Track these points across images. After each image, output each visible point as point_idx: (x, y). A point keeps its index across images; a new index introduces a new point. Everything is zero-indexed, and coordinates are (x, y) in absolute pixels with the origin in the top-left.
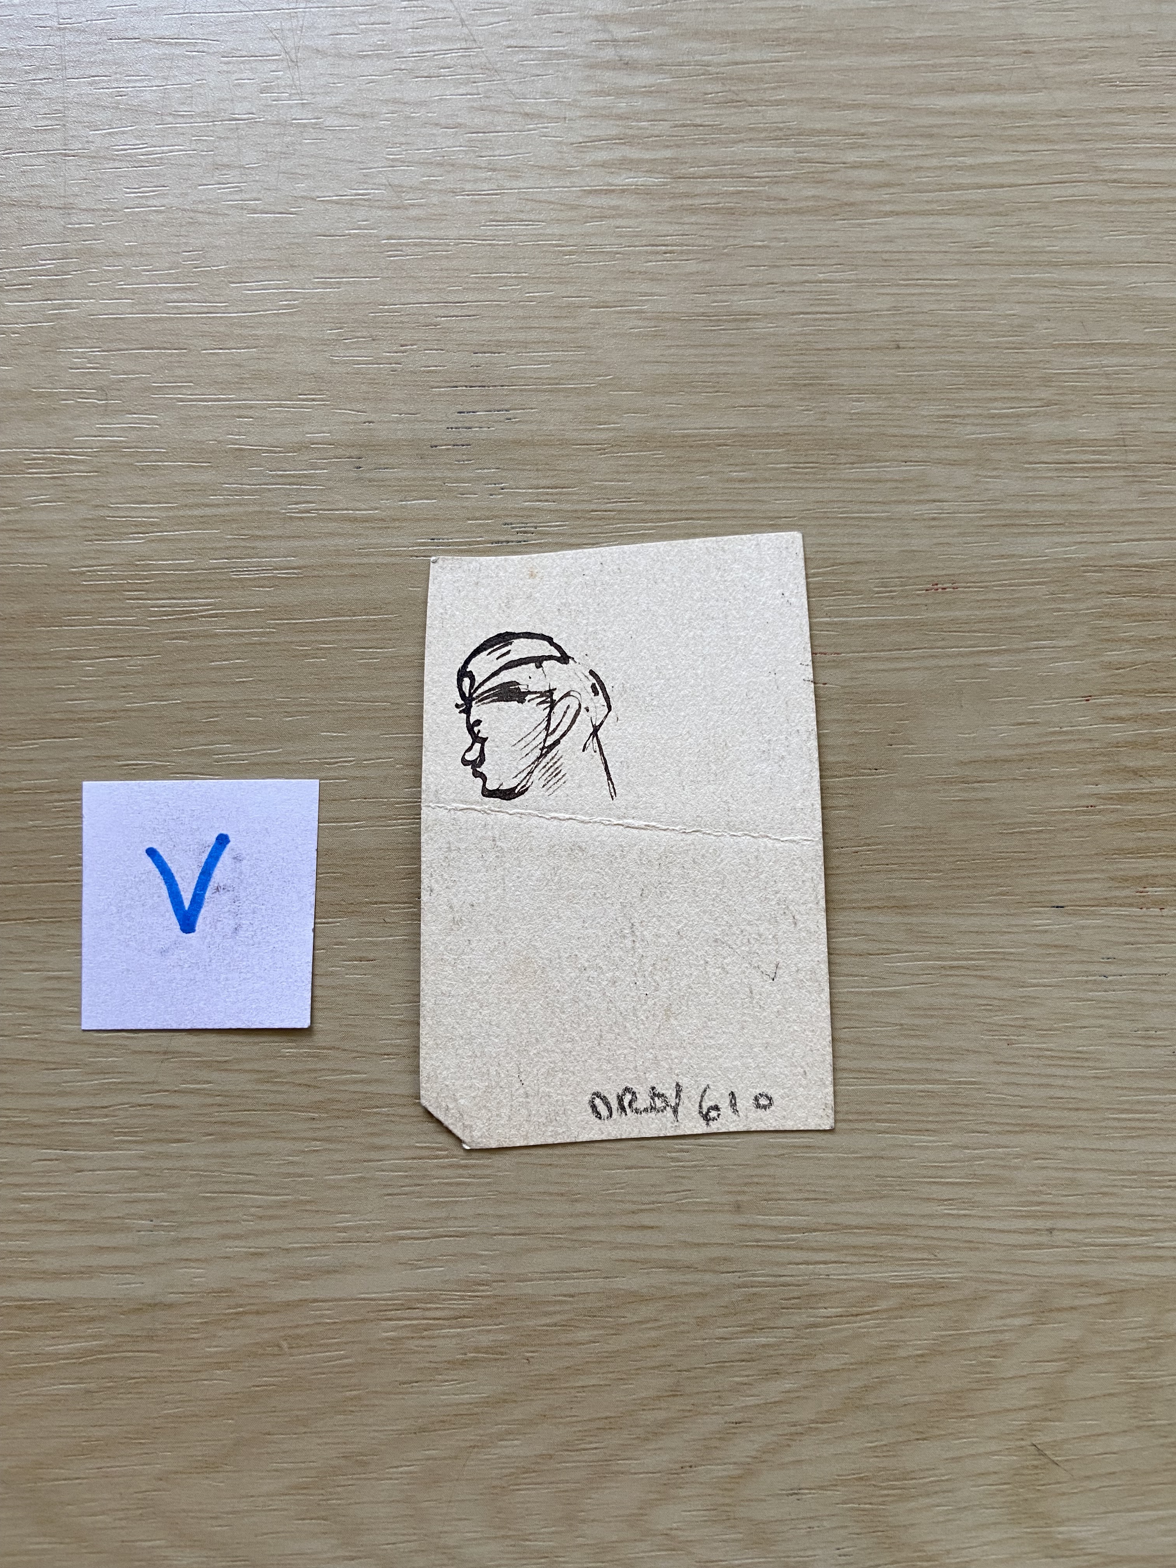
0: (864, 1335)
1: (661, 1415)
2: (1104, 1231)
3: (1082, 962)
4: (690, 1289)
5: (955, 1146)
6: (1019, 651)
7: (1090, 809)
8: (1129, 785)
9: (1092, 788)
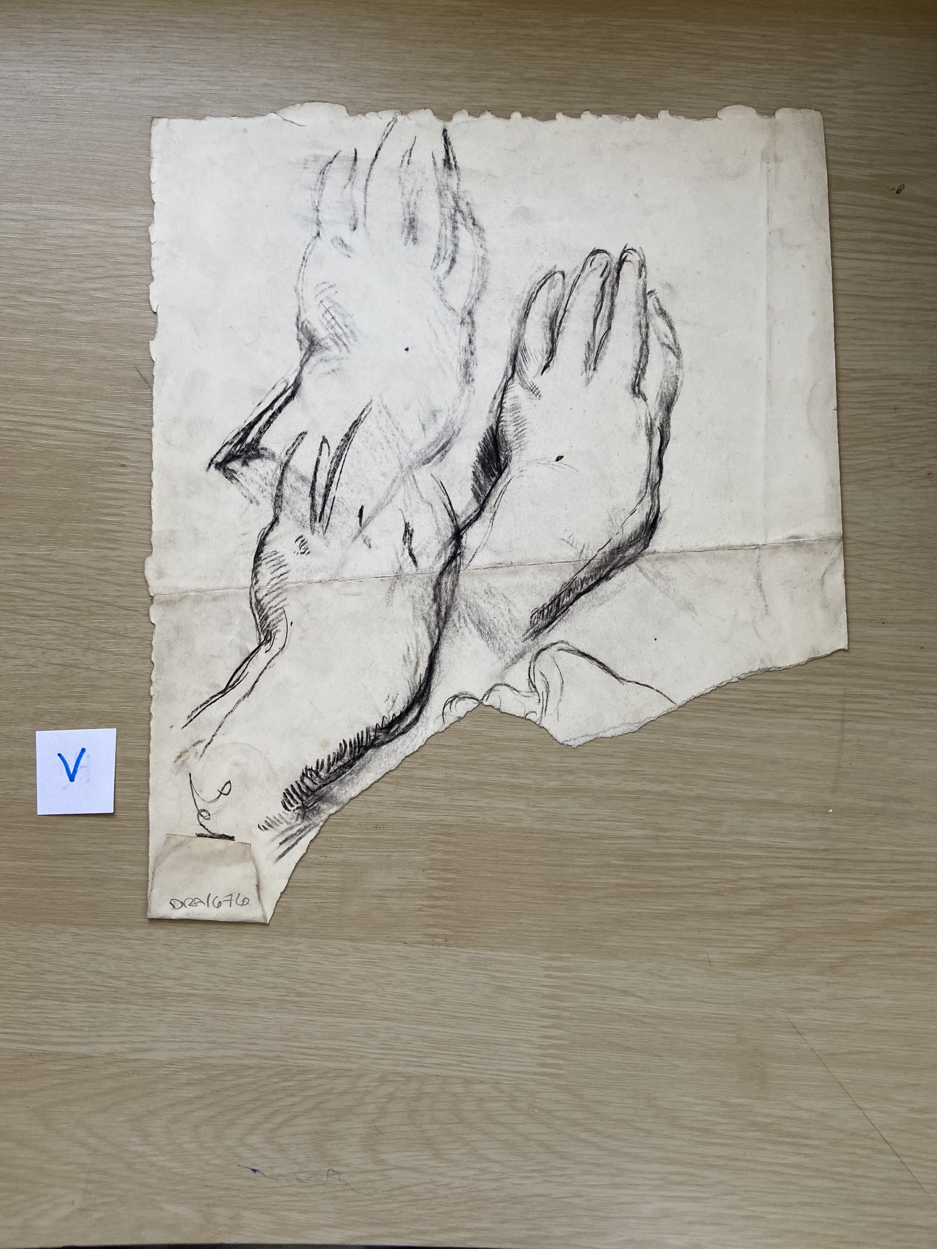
0: (322, 1085)
1: (252, 1106)
2: (407, 1055)
3: (411, 963)
4: (267, 1065)
5: (361, 1024)
6: (403, 852)
7: (420, 910)
8: (433, 902)
9: (422, 902)
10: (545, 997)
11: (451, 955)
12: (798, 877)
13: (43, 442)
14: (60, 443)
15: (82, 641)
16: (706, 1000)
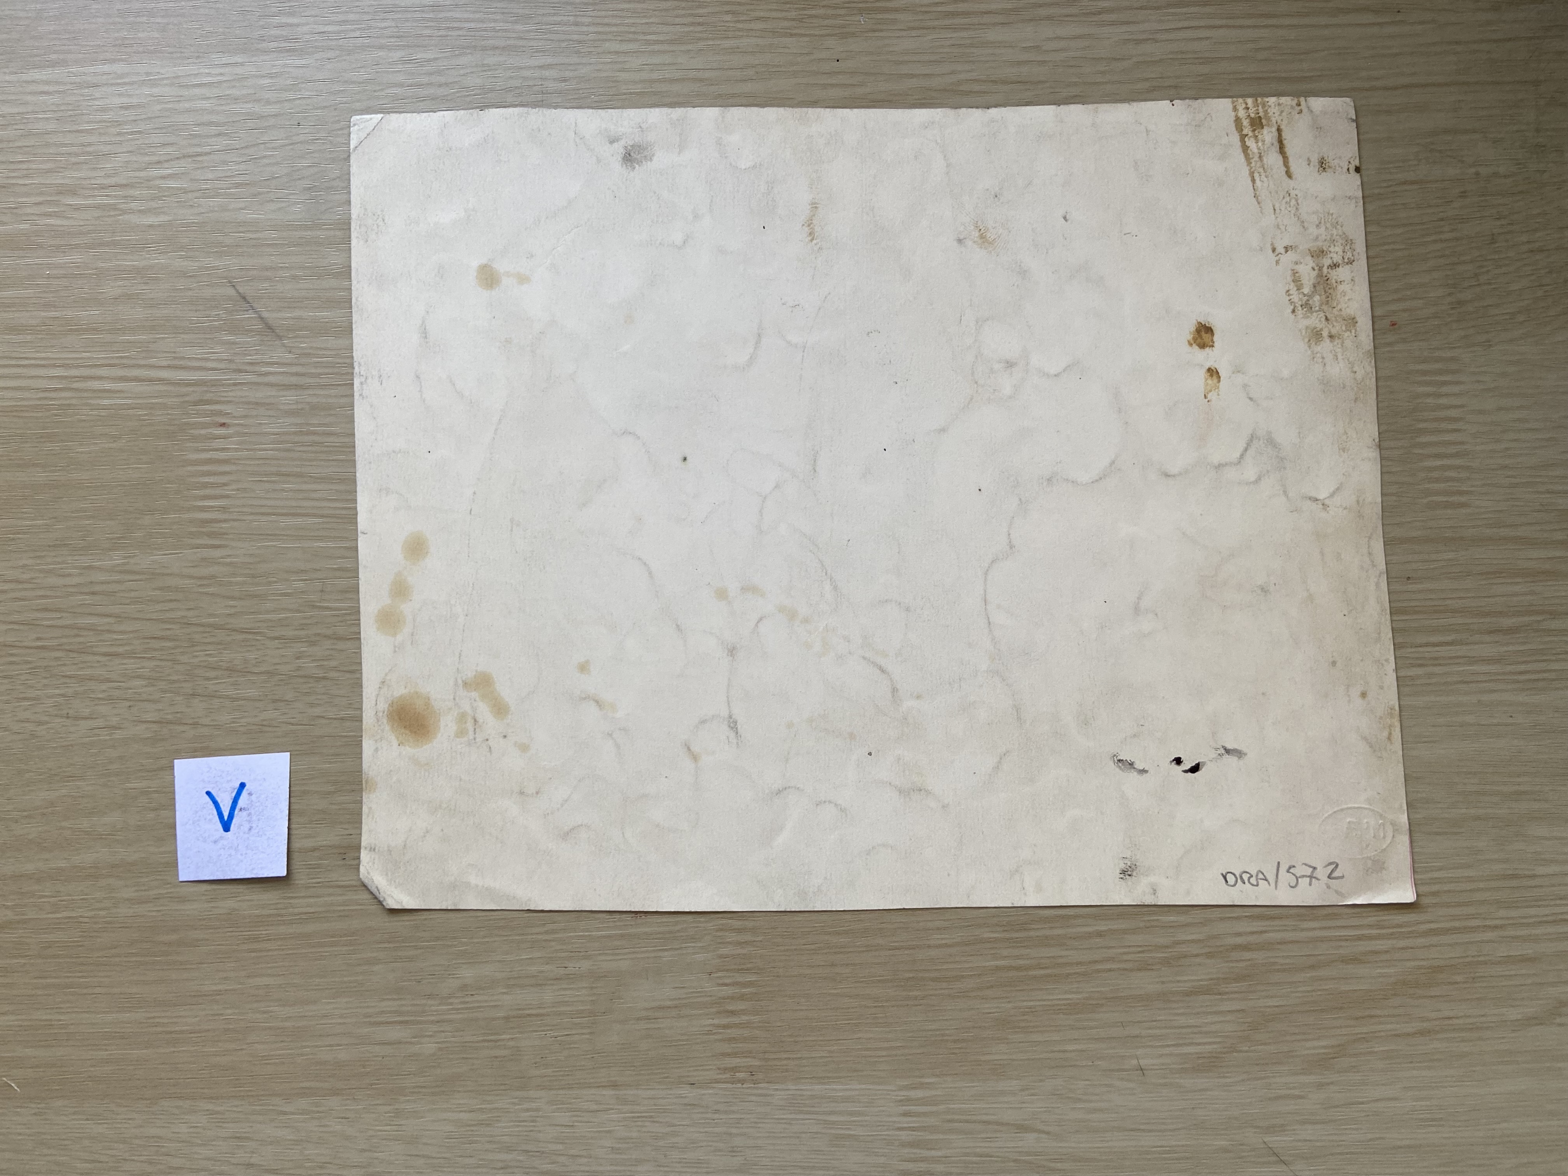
3: (702, 1113)
6: (677, 949)
7: (710, 1033)
8: (728, 1020)
9: (710, 1021)
10: (903, 1145)
11: (760, 1095)
12: (1262, 932)
13: (106, 402)
14: (130, 401)
15: (183, 685)
16: (1142, 1127)
